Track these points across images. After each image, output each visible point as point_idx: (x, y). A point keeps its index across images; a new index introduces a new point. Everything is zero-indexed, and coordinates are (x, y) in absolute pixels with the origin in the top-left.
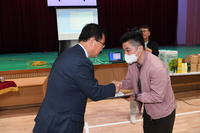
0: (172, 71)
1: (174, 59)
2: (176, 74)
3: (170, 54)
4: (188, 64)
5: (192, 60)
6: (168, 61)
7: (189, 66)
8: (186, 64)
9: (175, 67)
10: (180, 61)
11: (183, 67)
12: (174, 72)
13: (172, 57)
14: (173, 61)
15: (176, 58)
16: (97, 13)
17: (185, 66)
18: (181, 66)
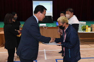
0: (83, 31)
1: (84, 25)
3: (82, 23)
5: (93, 26)
6: (81, 26)
7: (91, 29)
9: (84, 29)
10: (87, 26)
11: (88, 29)
12: (84, 31)
13: (83, 25)
14: (84, 26)
15: (85, 25)
16: (52, 3)
17: (89, 29)
18: (87, 29)
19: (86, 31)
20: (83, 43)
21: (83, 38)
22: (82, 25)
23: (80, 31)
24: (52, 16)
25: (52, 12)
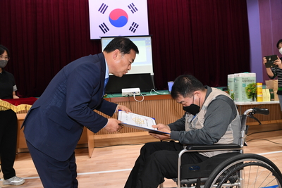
1: (252, 83)
2: (255, 103)
3: (246, 77)
4: (271, 90)
5: (275, 85)
6: (244, 85)
7: (272, 92)
8: (268, 90)
9: (254, 94)
10: (259, 86)
12: (253, 100)
13: (249, 81)
14: (251, 85)
16: (150, 43)
17: (266, 93)
18: (262, 93)
19: (258, 99)
22: (248, 83)
23: (243, 99)
24: (152, 74)
25: (151, 64)
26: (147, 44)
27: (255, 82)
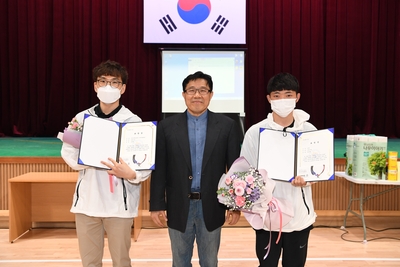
0: (376, 176)
1: (379, 152)
2: (383, 182)
3: (370, 142)
6: (366, 154)
9: (381, 168)
10: (393, 156)
12: (380, 178)
13: (374, 148)
14: (378, 155)
16: (242, 61)
18: (396, 167)
19: (389, 176)
20: (381, 234)
21: (379, 209)
22: (372, 152)
23: (364, 175)
24: (243, 114)
25: (241, 98)
26: (237, 64)
27: (385, 151)
